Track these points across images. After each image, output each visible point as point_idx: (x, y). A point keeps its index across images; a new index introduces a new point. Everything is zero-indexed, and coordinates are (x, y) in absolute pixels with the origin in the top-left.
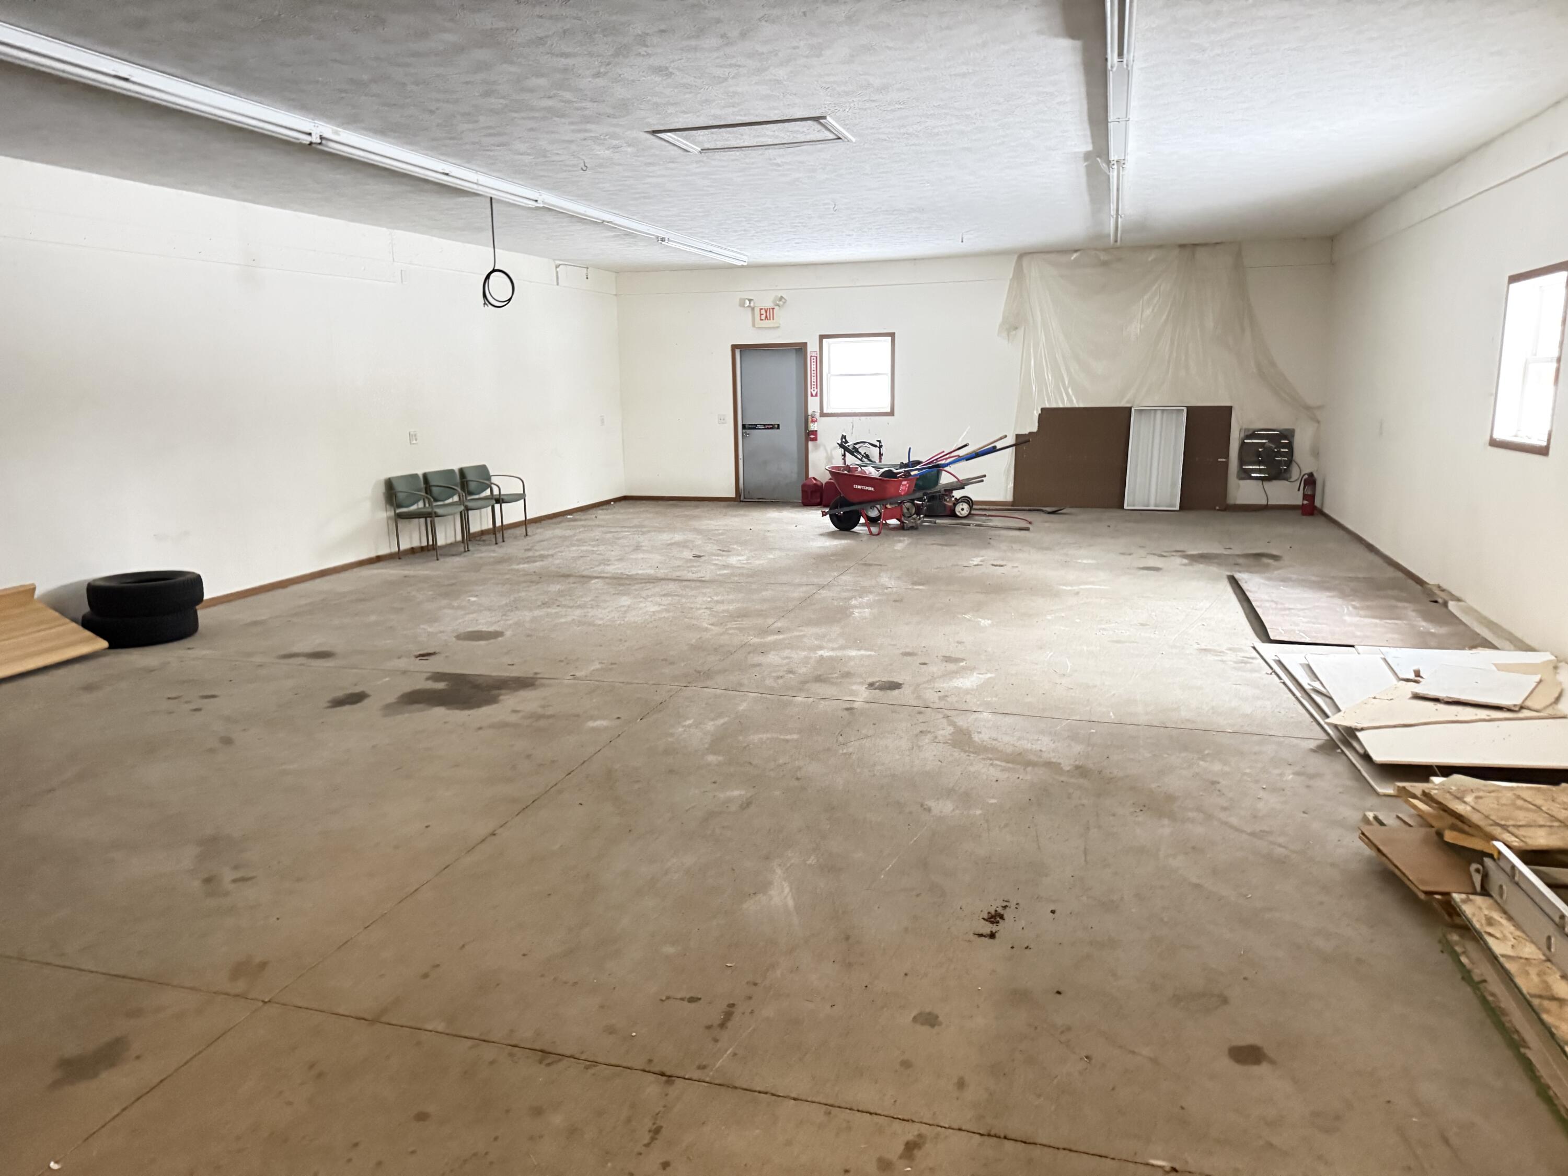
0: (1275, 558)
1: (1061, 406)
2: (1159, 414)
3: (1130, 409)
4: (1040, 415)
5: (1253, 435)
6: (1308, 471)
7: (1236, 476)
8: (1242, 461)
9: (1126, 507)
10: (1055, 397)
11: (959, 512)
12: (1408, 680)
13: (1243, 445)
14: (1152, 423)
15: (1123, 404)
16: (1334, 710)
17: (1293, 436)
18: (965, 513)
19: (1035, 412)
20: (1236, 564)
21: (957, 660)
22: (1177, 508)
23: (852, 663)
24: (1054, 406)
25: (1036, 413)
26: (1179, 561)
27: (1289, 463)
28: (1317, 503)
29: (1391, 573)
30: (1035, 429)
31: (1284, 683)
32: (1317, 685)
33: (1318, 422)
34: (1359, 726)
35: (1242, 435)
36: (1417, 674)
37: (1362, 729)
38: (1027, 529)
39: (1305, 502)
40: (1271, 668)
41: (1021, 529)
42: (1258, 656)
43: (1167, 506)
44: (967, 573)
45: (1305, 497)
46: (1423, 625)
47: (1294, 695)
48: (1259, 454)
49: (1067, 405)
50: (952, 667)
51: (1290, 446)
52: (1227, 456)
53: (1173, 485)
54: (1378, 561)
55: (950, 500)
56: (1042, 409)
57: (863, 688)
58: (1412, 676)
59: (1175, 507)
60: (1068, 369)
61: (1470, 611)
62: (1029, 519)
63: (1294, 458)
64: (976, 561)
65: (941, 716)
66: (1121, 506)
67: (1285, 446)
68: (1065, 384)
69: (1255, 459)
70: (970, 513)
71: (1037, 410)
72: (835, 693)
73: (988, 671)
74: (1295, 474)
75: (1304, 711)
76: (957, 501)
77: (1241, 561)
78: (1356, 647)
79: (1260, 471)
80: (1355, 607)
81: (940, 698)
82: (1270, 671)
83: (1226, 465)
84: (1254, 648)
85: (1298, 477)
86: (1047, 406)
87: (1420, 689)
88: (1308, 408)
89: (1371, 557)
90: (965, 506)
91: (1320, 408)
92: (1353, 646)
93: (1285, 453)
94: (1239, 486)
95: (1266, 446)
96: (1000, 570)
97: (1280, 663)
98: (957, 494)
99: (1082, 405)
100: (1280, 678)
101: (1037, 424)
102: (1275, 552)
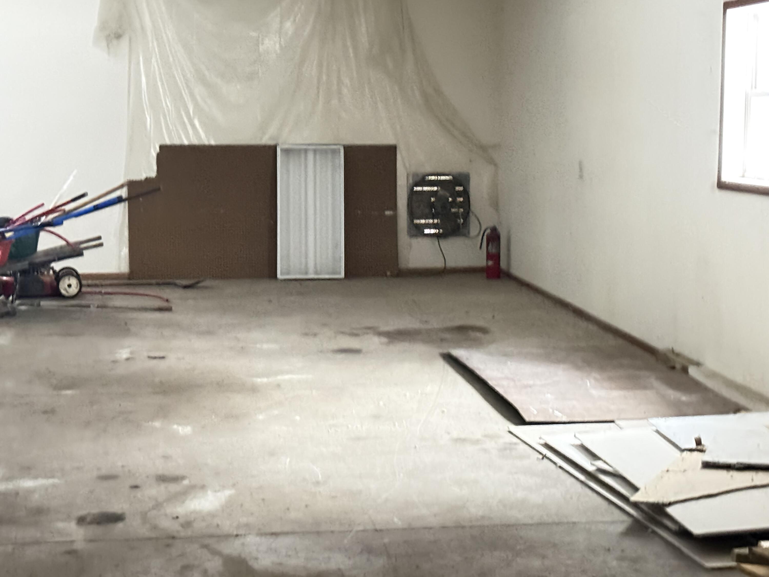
0: (484, 330)
1: (186, 142)
2: (311, 156)
3: (273, 149)
4: (158, 156)
5: (423, 182)
6: (491, 224)
7: (406, 233)
8: (412, 215)
9: (279, 276)
10: (177, 130)
11: (65, 290)
12: (691, 450)
13: (412, 194)
14: (303, 167)
15: (265, 140)
16: (631, 490)
17: (469, 181)
18: (74, 290)
19: (152, 151)
20: (442, 340)
21: (176, 479)
22: (342, 275)
23: (36, 496)
24: (177, 142)
25: (154, 152)
26: (376, 340)
27: (467, 215)
28: (503, 265)
29: (611, 341)
30: (153, 173)
31: (560, 467)
32: (600, 464)
33: (495, 165)
34: (666, 500)
35: (411, 181)
36: (699, 442)
37: (670, 504)
38: (169, 309)
39: (490, 263)
40: (541, 453)
41: (160, 309)
42: (518, 441)
43: (328, 273)
44: (121, 370)
45: (489, 256)
46: (672, 394)
47: (577, 479)
48: (432, 205)
49: (195, 141)
50: (173, 488)
51: (466, 194)
52: (394, 207)
53: (336, 246)
54: (592, 327)
55: (48, 272)
56: (161, 147)
57: (73, 526)
58: (694, 446)
59: (340, 273)
60: (192, 95)
61: (714, 375)
62: (165, 296)
63: (472, 208)
64: (124, 354)
65: (196, 546)
66: (273, 275)
67: (459, 194)
68: (189, 113)
69: (427, 211)
70: (80, 290)
71: (155, 148)
72: (39, 535)
73: (224, 487)
74: (474, 230)
75: (595, 495)
76: (59, 276)
77: (447, 336)
78: (617, 422)
79: (434, 226)
80: (595, 379)
81: (182, 526)
82: (541, 457)
83: (394, 219)
84: (510, 432)
85: (477, 232)
86: (168, 142)
87: (708, 457)
88: (483, 148)
89: (583, 324)
90: (74, 281)
91: (496, 147)
92: (612, 422)
93: (461, 205)
94: (410, 246)
95: (438, 193)
96: (161, 365)
97: (548, 446)
98: (58, 266)
99: (213, 143)
100: (555, 463)
101: (155, 168)
102: (480, 323)
